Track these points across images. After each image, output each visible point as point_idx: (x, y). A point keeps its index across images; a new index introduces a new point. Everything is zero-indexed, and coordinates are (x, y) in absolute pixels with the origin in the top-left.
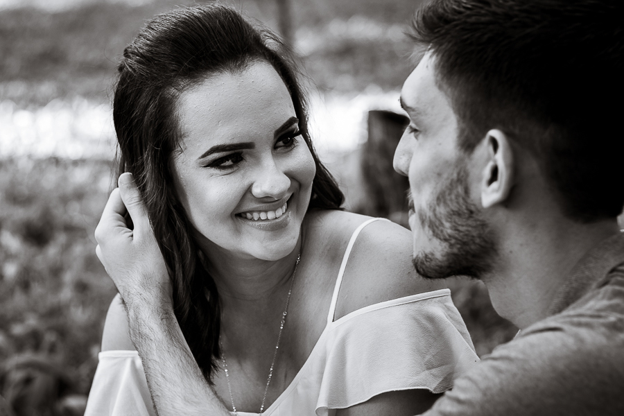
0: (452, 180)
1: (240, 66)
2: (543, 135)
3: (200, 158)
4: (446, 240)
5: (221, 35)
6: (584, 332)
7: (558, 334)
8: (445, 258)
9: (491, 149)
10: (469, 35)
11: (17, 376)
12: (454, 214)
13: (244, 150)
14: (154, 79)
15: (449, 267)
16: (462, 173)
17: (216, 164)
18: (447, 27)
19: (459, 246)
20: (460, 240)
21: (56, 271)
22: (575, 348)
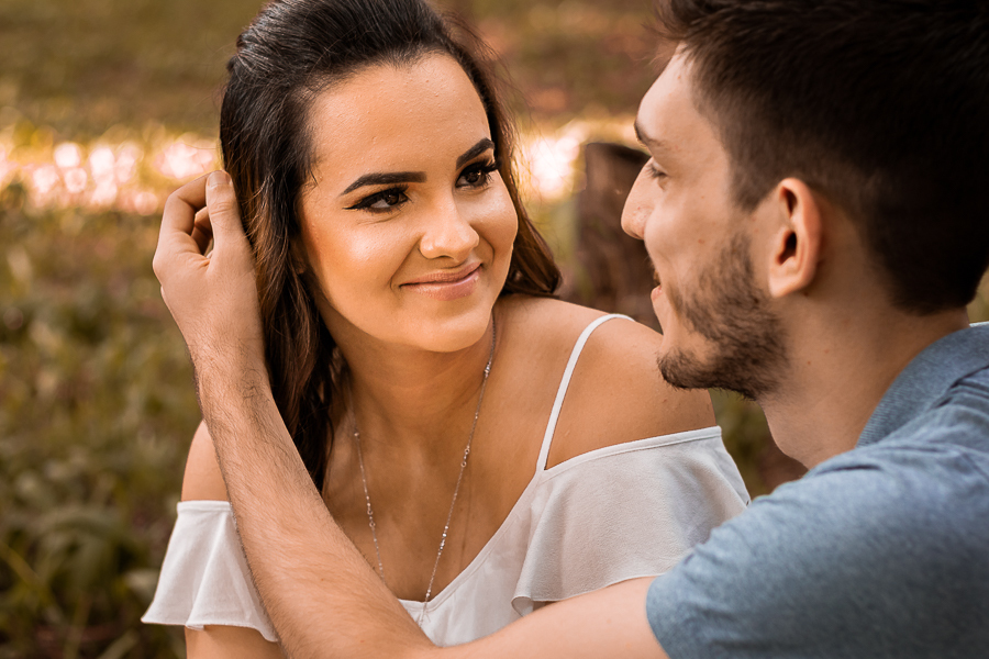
0: (723, 251)
1: (408, 58)
2: (865, 186)
3: (342, 194)
4: (715, 339)
5: (382, 11)
6: (911, 473)
7: (873, 474)
8: (711, 363)
9: (784, 206)
10: (746, 31)
11: (56, 542)
12: (730, 303)
13: (410, 184)
14: (276, 74)
15: (716, 373)
16: (739, 241)
17: (365, 203)
18: (711, 17)
19: (735, 348)
20: (737, 340)
21: (116, 385)
22: (896, 494)
